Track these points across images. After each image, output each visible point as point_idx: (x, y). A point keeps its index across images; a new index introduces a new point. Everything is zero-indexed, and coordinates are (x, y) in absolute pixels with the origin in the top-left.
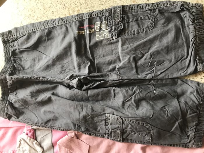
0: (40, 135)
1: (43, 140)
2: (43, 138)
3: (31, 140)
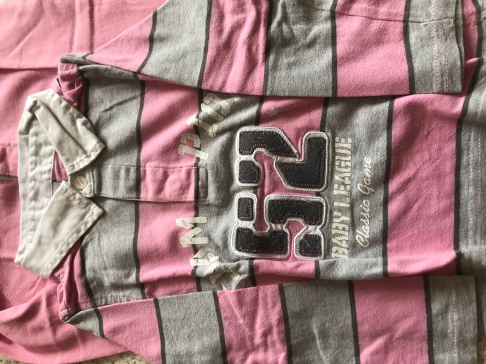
0: (102, 101)
1: (110, 118)
2: (109, 112)
3: (71, 110)
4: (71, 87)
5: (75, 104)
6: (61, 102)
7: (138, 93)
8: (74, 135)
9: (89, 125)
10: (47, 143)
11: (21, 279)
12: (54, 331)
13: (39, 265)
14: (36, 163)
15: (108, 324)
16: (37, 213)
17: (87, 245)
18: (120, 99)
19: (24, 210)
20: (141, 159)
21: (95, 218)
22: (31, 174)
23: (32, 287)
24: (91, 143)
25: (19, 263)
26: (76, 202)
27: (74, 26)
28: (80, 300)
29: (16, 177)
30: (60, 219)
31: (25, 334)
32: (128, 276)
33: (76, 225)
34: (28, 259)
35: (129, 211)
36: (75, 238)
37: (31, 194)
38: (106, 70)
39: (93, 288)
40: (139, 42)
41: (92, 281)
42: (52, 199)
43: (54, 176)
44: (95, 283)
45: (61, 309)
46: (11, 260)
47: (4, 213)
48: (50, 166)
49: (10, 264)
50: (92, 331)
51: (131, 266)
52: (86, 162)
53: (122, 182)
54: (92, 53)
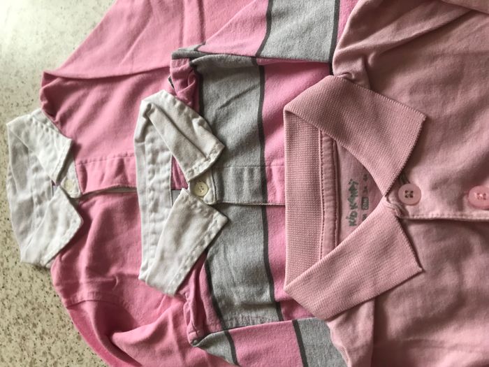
0: (218, 97)
1: (227, 114)
2: (226, 108)
3: (186, 110)
4: (184, 85)
5: (190, 103)
6: (175, 103)
7: (257, 82)
8: (191, 137)
9: (206, 124)
10: (163, 149)
11: (146, 297)
12: (184, 356)
13: (163, 282)
14: (153, 172)
15: (242, 350)
16: (158, 226)
17: (212, 257)
18: (237, 92)
19: (145, 222)
20: (266, 156)
21: (219, 227)
22: (149, 184)
23: (157, 306)
24: (209, 145)
25: (143, 280)
26: (197, 211)
27: (182, 19)
28: (209, 322)
29: (135, 188)
30: (181, 230)
31: (154, 358)
32: (261, 293)
33: (199, 237)
34: (152, 276)
35: (256, 217)
36: (199, 251)
37: (150, 206)
38: (221, 59)
39: (221, 308)
40: (256, 22)
41: (220, 300)
42: (173, 208)
43: (173, 184)
44: (223, 302)
45: (189, 331)
46: (136, 277)
47: (125, 227)
48: (168, 173)
49: (135, 281)
50: (224, 357)
51: (263, 282)
52: (206, 166)
53: (246, 185)
54: (204, 44)
